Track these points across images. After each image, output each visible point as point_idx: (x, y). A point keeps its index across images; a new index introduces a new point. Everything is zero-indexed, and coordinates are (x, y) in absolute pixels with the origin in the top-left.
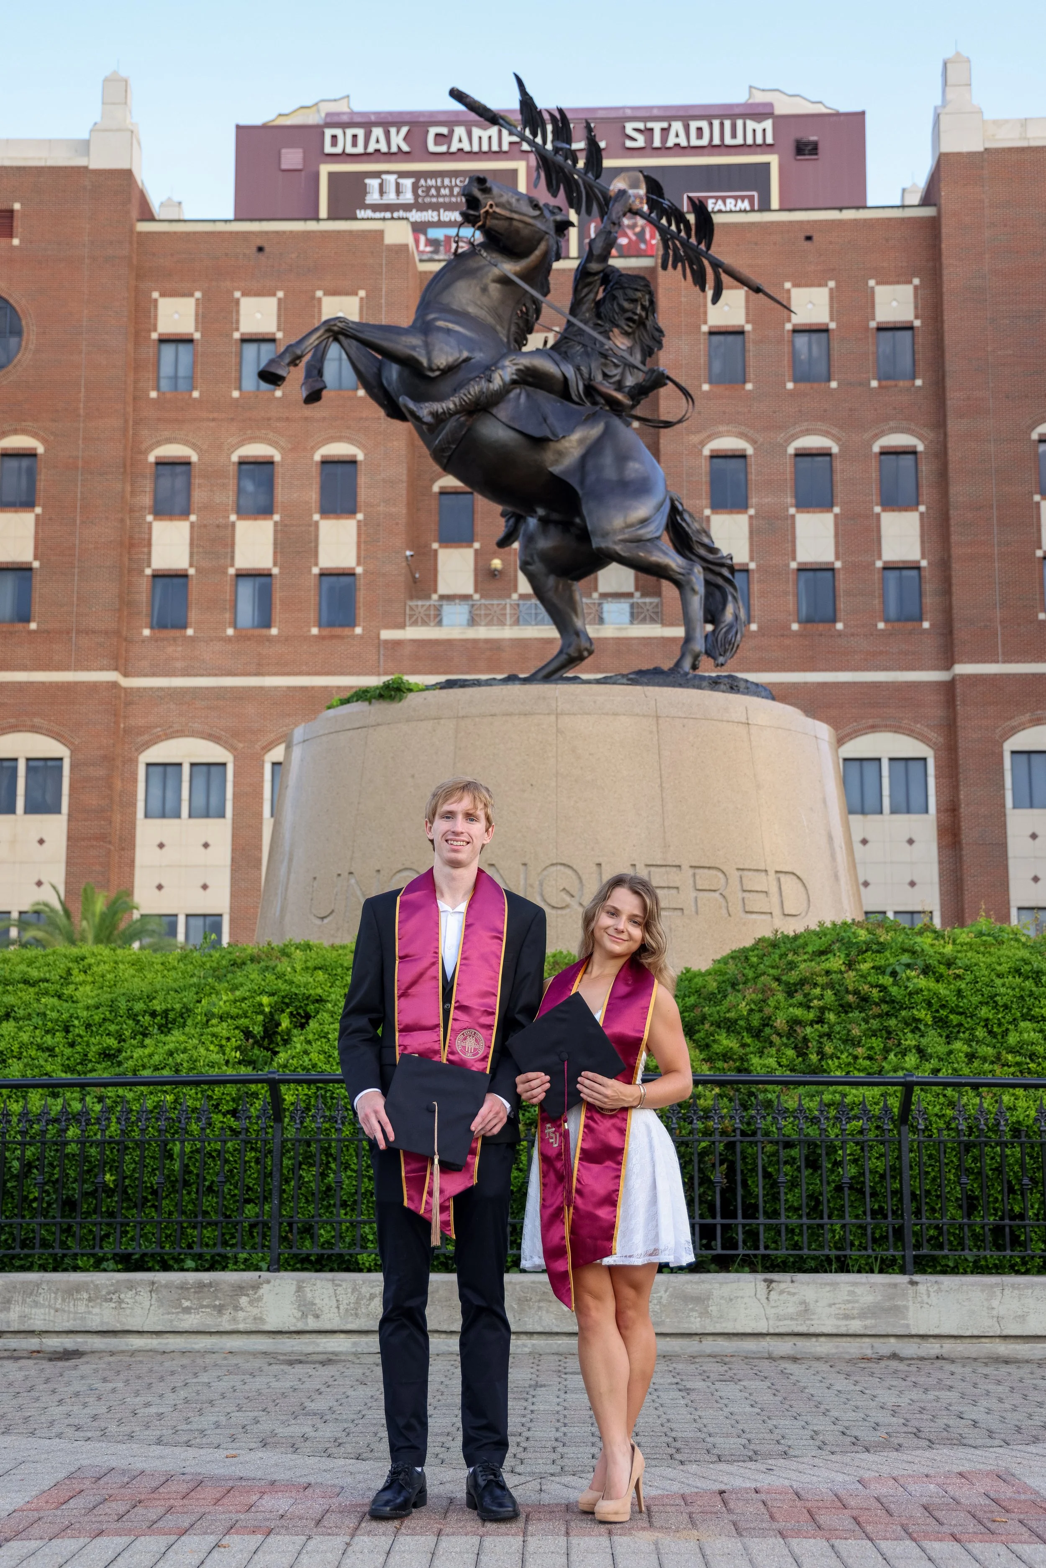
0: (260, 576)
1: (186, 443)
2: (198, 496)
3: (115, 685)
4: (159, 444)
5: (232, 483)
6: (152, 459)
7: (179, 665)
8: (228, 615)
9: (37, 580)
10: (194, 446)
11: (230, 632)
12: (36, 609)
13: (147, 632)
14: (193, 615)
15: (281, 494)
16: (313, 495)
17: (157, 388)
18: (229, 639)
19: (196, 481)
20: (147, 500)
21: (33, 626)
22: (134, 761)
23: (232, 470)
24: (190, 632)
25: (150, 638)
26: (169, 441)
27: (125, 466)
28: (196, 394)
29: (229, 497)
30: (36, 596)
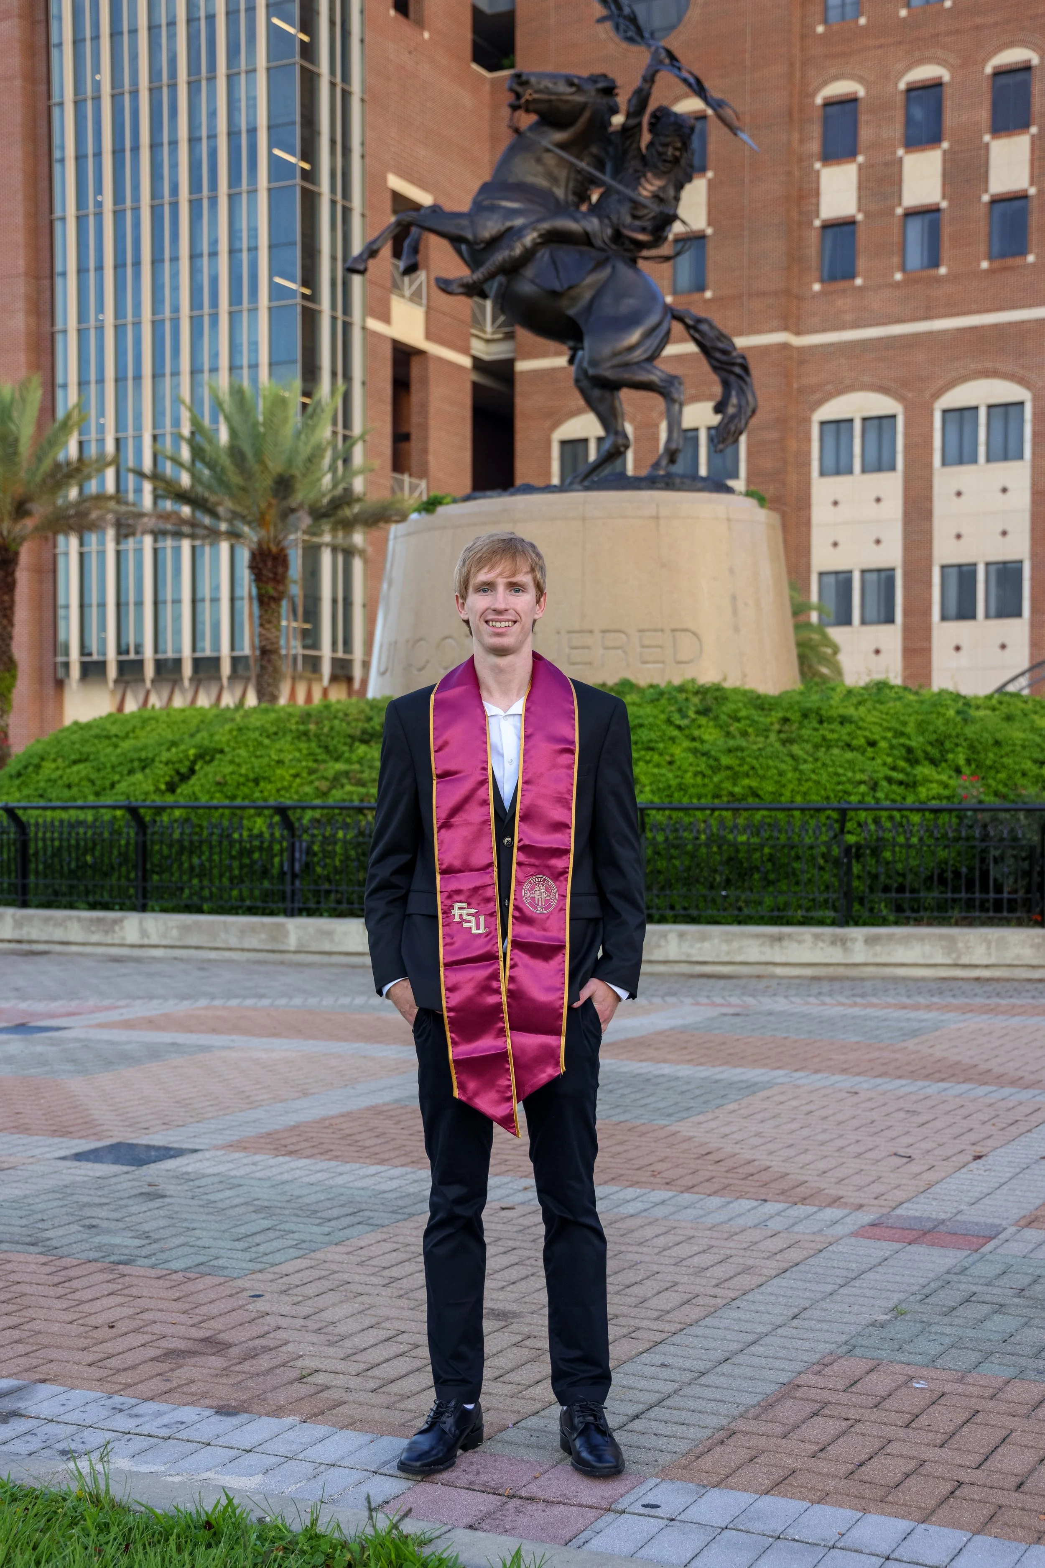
0: (930, 212)
1: (852, 77)
2: (866, 134)
3: (785, 346)
4: (826, 83)
5: (899, 115)
6: (819, 100)
7: (848, 317)
8: (896, 260)
9: (710, 246)
10: (861, 80)
11: (898, 276)
12: (711, 276)
13: (817, 287)
14: (862, 263)
15: (950, 119)
16: (984, 114)
17: (825, 22)
18: (897, 285)
19: (863, 118)
20: (815, 146)
21: (708, 294)
22: (807, 421)
23: (900, 100)
24: (859, 281)
25: (822, 293)
26: (836, 78)
27: (790, 115)
28: (862, 21)
29: (897, 130)
30: (710, 264)
